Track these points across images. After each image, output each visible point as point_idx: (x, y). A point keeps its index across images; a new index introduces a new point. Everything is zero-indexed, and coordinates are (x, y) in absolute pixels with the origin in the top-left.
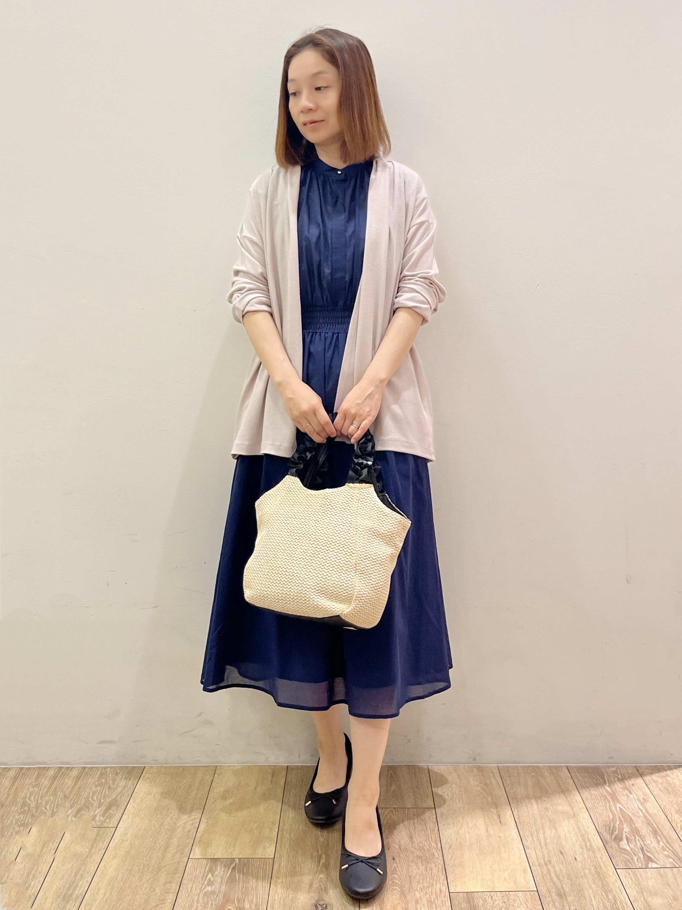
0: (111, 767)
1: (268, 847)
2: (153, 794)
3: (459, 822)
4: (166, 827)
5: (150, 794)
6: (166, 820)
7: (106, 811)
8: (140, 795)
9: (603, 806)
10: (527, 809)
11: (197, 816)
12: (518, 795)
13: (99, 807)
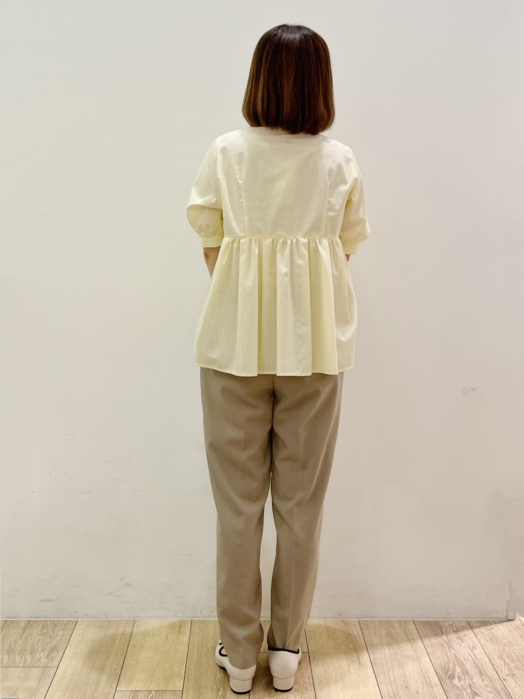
0: (50, 621)
1: (178, 682)
2: (85, 642)
3: (327, 663)
4: (97, 667)
5: (83, 642)
6: (97, 661)
7: (48, 655)
8: (75, 642)
9: (440, 652)
10: (381, 653)
11: (121, 658)
12: (374, 643)
13: (43, 652)
